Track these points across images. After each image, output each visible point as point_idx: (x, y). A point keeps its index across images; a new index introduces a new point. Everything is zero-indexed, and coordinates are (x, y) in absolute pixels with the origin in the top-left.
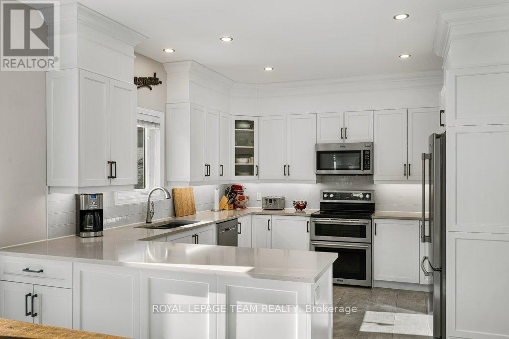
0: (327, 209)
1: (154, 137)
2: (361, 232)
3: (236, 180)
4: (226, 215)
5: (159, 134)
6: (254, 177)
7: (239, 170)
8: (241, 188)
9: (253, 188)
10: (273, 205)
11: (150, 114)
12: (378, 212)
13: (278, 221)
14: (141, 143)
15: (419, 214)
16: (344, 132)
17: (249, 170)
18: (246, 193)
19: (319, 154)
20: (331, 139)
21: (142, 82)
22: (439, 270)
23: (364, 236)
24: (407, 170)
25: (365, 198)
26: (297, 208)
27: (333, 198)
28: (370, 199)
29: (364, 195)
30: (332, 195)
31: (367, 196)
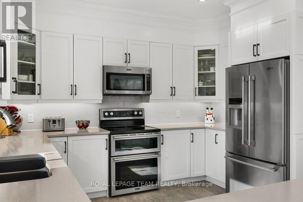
17: (30, 89)
24: (173, 92)
25: (138, 115)
26: (80, 127)
27: (113, 116)
28: (141, 115)
29: (138, 112)
30: (112, 114)
31: (140, 113)
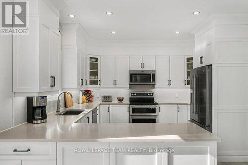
3: (89, 87)
6: (98, 86)
7: (91, 82)
8: (90, 91)
17: (96, 82)
18: (92, 94)
19: (131, 75)
24: (170, 83)
25: (150, 95)
26: (119, 101)
27: (136, 96)
28: (152, 96)
29: (150, 94)
30: (135, 94)
31: (151, 94)
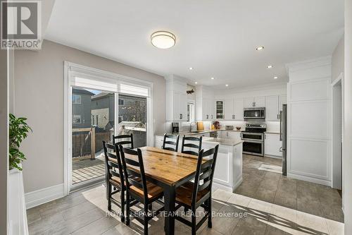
0: (248, 130)
1: (192, 107)
2: (260, 137)
3: (217, 120)
4: (213, 130)
5: (193, 106)
6: (223, 119)
7: (218, 117)
8: (218, 122)
9: (223, 123)
10: (229, 128)
11: (190, 101)
12: (267, 131)
13: (230, 133)
14: (188, 110)
15: (279, 132)
16: (254, 104)
17: (221, 117)
18: (220, 124)
19: (245, 112)
20: (249, 106)
21: (189, 92)
22: (285, 150)
23: (261, 139)
26: (237, 129)
30: (250, 125)
